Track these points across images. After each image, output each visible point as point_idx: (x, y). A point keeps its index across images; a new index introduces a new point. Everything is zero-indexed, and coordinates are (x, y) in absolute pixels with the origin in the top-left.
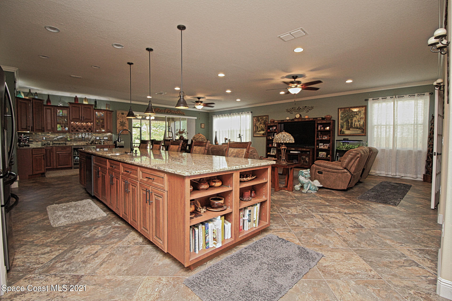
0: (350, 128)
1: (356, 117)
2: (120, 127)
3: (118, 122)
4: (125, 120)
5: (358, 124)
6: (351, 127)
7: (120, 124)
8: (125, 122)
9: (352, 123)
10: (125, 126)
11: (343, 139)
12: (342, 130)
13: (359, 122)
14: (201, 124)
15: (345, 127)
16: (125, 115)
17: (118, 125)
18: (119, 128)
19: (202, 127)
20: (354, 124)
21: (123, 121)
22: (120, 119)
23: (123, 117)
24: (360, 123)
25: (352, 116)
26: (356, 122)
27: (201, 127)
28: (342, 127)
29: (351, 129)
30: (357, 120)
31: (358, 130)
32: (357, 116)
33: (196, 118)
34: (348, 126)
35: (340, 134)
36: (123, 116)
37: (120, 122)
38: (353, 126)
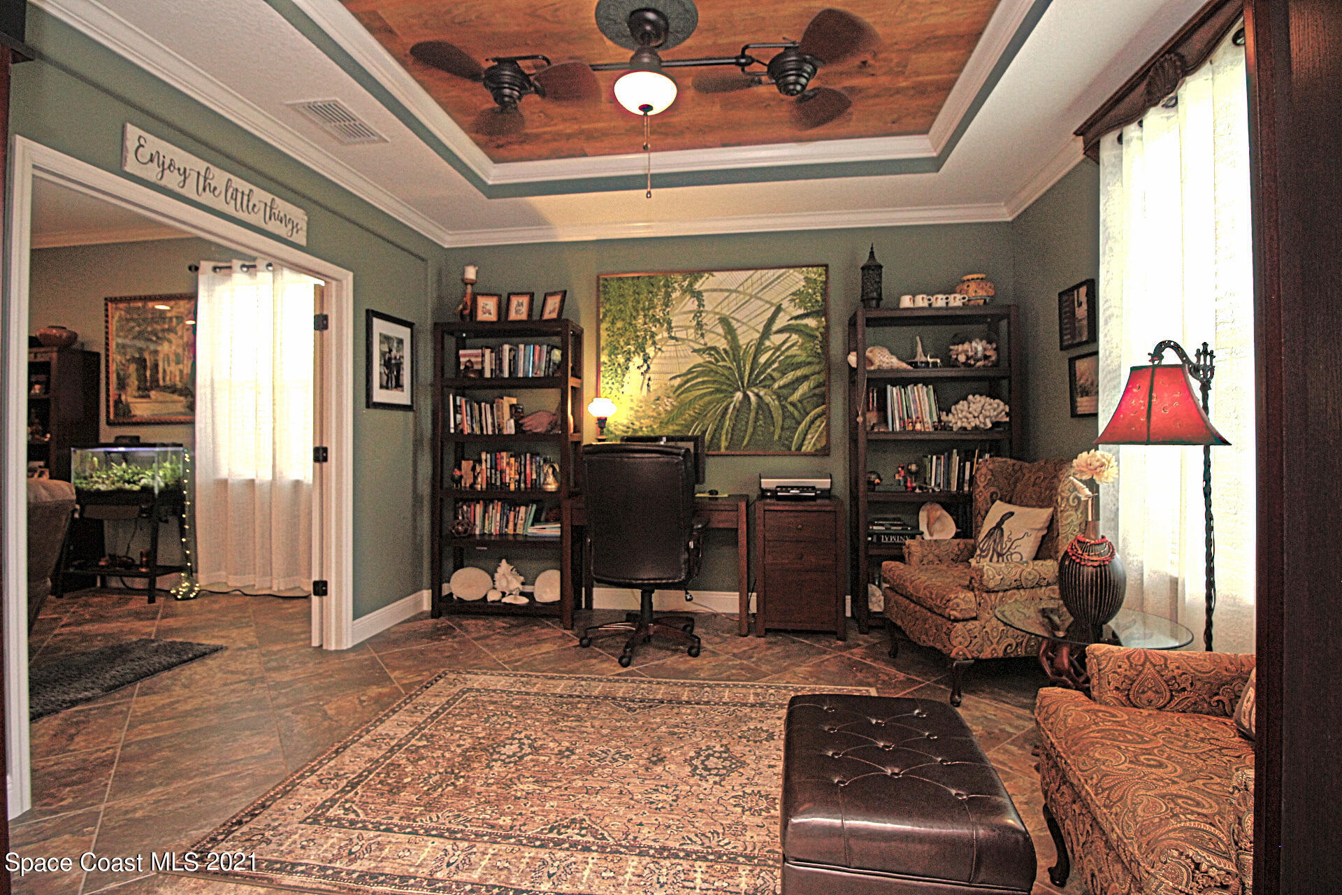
0: (152, 388)
1: (170, 341)
5: (177, 373)
6: (155, 384)
9: (156, 366)
11: (112, 440)
12: (123, 398)
13: (178, 363)
15: (133, 382)
20: (164, 371)
24: (181, 366)
25: (156, 335)
26: (169, 365)
28: (122, 385)
29: (153, 394)
30: (172, 357)
31: (176, 397)
32: (171, 336)
34: (142, 378)
35: (116, 415)
38: (161, 383)
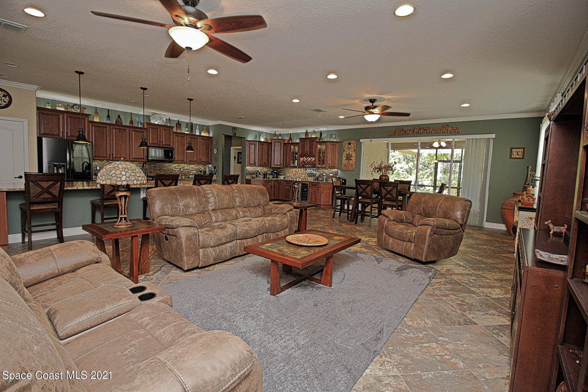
2: (346, 161)
3: (344, 155)
4: (352, 152)
7: (345, 157)
8: (352, 154)
10: (351, 160)
14: (511, 149)
16: (351, 145)
17: (344, 158)
18: (344, 163)
19: (515, 155)
21: (349, 153)
22: (347, 151)
23: (349, 148)
27: (511, 158)
33: (493, 136)
36: (350, 146)
37: (346, 154)
